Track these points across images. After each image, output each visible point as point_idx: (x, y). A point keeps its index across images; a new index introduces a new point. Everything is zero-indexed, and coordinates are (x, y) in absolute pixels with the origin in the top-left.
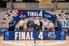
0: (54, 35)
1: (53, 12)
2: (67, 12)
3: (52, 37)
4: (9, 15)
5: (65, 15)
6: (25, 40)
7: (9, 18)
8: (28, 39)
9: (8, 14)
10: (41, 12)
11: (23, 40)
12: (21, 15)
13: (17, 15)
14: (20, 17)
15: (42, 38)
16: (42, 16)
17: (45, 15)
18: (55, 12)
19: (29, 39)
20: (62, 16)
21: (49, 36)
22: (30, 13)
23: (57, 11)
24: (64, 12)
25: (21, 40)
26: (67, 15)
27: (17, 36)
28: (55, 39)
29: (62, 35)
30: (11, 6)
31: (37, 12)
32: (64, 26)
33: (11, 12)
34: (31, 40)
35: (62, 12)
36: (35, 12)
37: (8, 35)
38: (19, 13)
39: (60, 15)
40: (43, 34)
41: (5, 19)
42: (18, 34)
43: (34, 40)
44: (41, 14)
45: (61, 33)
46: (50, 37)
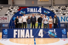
0: (55, 33)
1: (51, 8)
2: (64, 8)
3: (52, 35)
4: (11, 11)
5: (61, 11)
6: (25, 38)
7: (10, 14)
8: (27, 37)
9: (9, 10)
10: (40, 9)
11: (22, 38)
12: (21, 11)
13: (18, 11)
14: (20, 13)
15: (42, 36)
16: (41, 12)
17: (44, 11)
18: (53, 8)
19: (29, 37)
20: (59, 12)
21: (49, 34)
22: (29, 9)
23: (54, 7)
24: (61, 8)
25: (20, 38)
26: (64, 11)
27: (16, 34)
28: (56, 37)
29: (63, 33)
30: (12, 3)
31: (36, 9)
32: (61, 21)
33: (12, 8)
34: (30, 38)
35: (59, 8)
36: (34, 9)
37: (7, 33)
38: (19, 9)
39: (57, 11)
40: (43, 32)
41: (6, 15)
42: (17, 32)
43: (34, 38)
44: (40, 10)
45: (62, 31)
46: (51, 35)
